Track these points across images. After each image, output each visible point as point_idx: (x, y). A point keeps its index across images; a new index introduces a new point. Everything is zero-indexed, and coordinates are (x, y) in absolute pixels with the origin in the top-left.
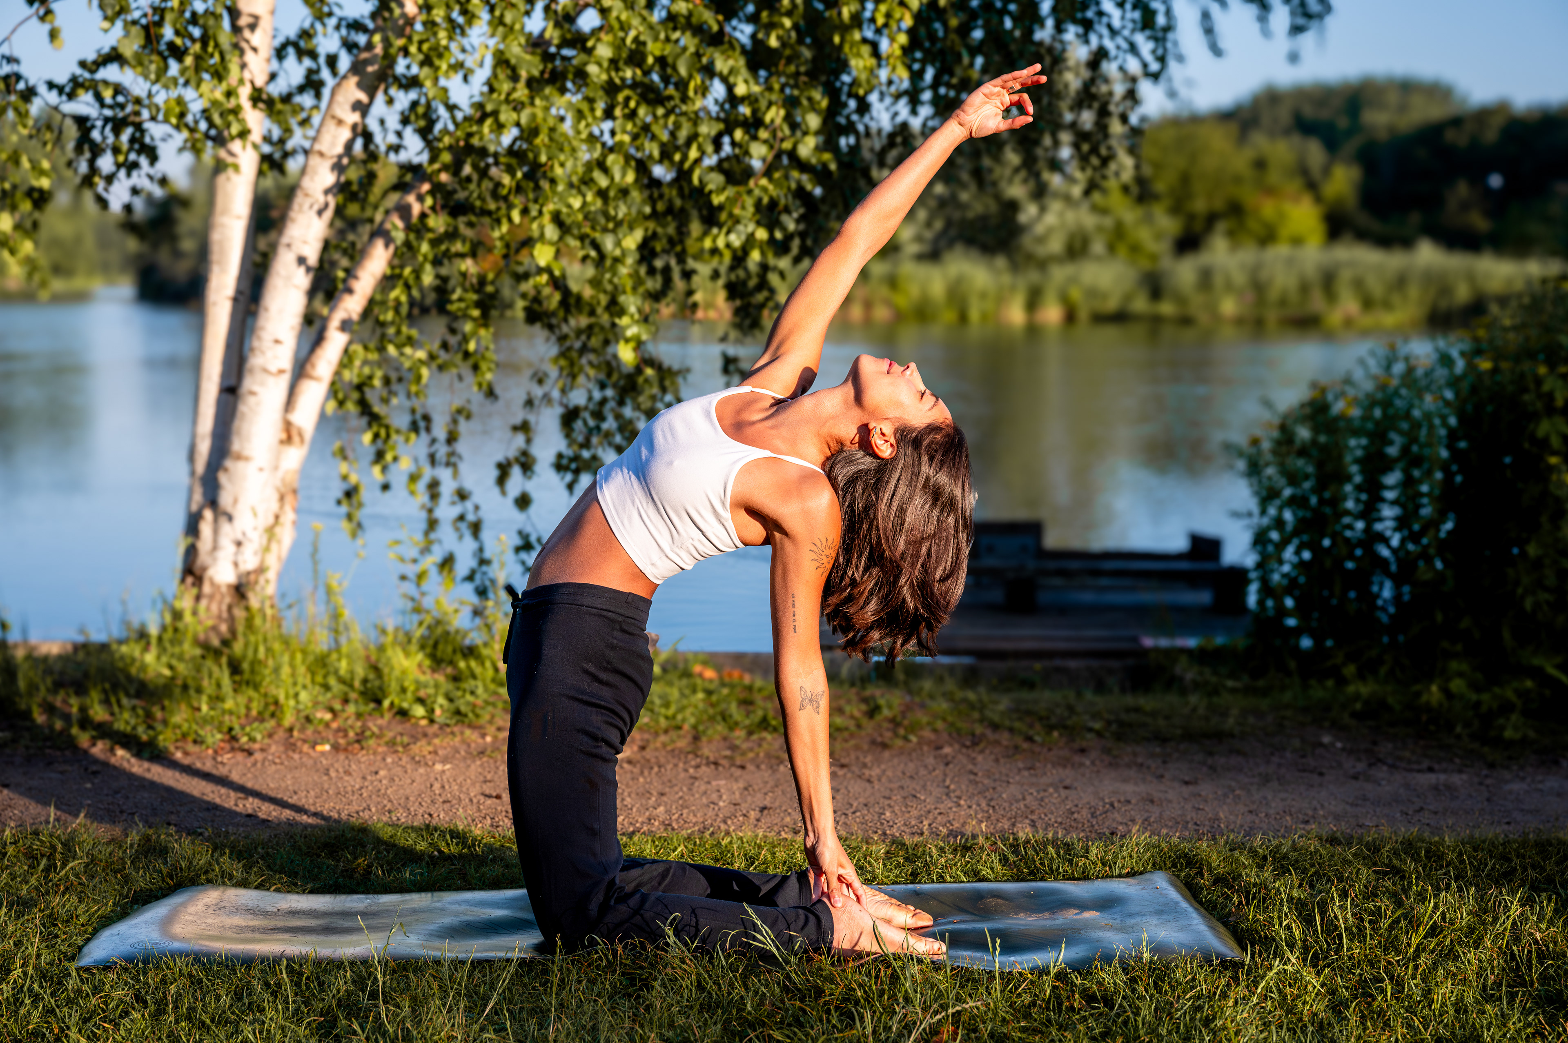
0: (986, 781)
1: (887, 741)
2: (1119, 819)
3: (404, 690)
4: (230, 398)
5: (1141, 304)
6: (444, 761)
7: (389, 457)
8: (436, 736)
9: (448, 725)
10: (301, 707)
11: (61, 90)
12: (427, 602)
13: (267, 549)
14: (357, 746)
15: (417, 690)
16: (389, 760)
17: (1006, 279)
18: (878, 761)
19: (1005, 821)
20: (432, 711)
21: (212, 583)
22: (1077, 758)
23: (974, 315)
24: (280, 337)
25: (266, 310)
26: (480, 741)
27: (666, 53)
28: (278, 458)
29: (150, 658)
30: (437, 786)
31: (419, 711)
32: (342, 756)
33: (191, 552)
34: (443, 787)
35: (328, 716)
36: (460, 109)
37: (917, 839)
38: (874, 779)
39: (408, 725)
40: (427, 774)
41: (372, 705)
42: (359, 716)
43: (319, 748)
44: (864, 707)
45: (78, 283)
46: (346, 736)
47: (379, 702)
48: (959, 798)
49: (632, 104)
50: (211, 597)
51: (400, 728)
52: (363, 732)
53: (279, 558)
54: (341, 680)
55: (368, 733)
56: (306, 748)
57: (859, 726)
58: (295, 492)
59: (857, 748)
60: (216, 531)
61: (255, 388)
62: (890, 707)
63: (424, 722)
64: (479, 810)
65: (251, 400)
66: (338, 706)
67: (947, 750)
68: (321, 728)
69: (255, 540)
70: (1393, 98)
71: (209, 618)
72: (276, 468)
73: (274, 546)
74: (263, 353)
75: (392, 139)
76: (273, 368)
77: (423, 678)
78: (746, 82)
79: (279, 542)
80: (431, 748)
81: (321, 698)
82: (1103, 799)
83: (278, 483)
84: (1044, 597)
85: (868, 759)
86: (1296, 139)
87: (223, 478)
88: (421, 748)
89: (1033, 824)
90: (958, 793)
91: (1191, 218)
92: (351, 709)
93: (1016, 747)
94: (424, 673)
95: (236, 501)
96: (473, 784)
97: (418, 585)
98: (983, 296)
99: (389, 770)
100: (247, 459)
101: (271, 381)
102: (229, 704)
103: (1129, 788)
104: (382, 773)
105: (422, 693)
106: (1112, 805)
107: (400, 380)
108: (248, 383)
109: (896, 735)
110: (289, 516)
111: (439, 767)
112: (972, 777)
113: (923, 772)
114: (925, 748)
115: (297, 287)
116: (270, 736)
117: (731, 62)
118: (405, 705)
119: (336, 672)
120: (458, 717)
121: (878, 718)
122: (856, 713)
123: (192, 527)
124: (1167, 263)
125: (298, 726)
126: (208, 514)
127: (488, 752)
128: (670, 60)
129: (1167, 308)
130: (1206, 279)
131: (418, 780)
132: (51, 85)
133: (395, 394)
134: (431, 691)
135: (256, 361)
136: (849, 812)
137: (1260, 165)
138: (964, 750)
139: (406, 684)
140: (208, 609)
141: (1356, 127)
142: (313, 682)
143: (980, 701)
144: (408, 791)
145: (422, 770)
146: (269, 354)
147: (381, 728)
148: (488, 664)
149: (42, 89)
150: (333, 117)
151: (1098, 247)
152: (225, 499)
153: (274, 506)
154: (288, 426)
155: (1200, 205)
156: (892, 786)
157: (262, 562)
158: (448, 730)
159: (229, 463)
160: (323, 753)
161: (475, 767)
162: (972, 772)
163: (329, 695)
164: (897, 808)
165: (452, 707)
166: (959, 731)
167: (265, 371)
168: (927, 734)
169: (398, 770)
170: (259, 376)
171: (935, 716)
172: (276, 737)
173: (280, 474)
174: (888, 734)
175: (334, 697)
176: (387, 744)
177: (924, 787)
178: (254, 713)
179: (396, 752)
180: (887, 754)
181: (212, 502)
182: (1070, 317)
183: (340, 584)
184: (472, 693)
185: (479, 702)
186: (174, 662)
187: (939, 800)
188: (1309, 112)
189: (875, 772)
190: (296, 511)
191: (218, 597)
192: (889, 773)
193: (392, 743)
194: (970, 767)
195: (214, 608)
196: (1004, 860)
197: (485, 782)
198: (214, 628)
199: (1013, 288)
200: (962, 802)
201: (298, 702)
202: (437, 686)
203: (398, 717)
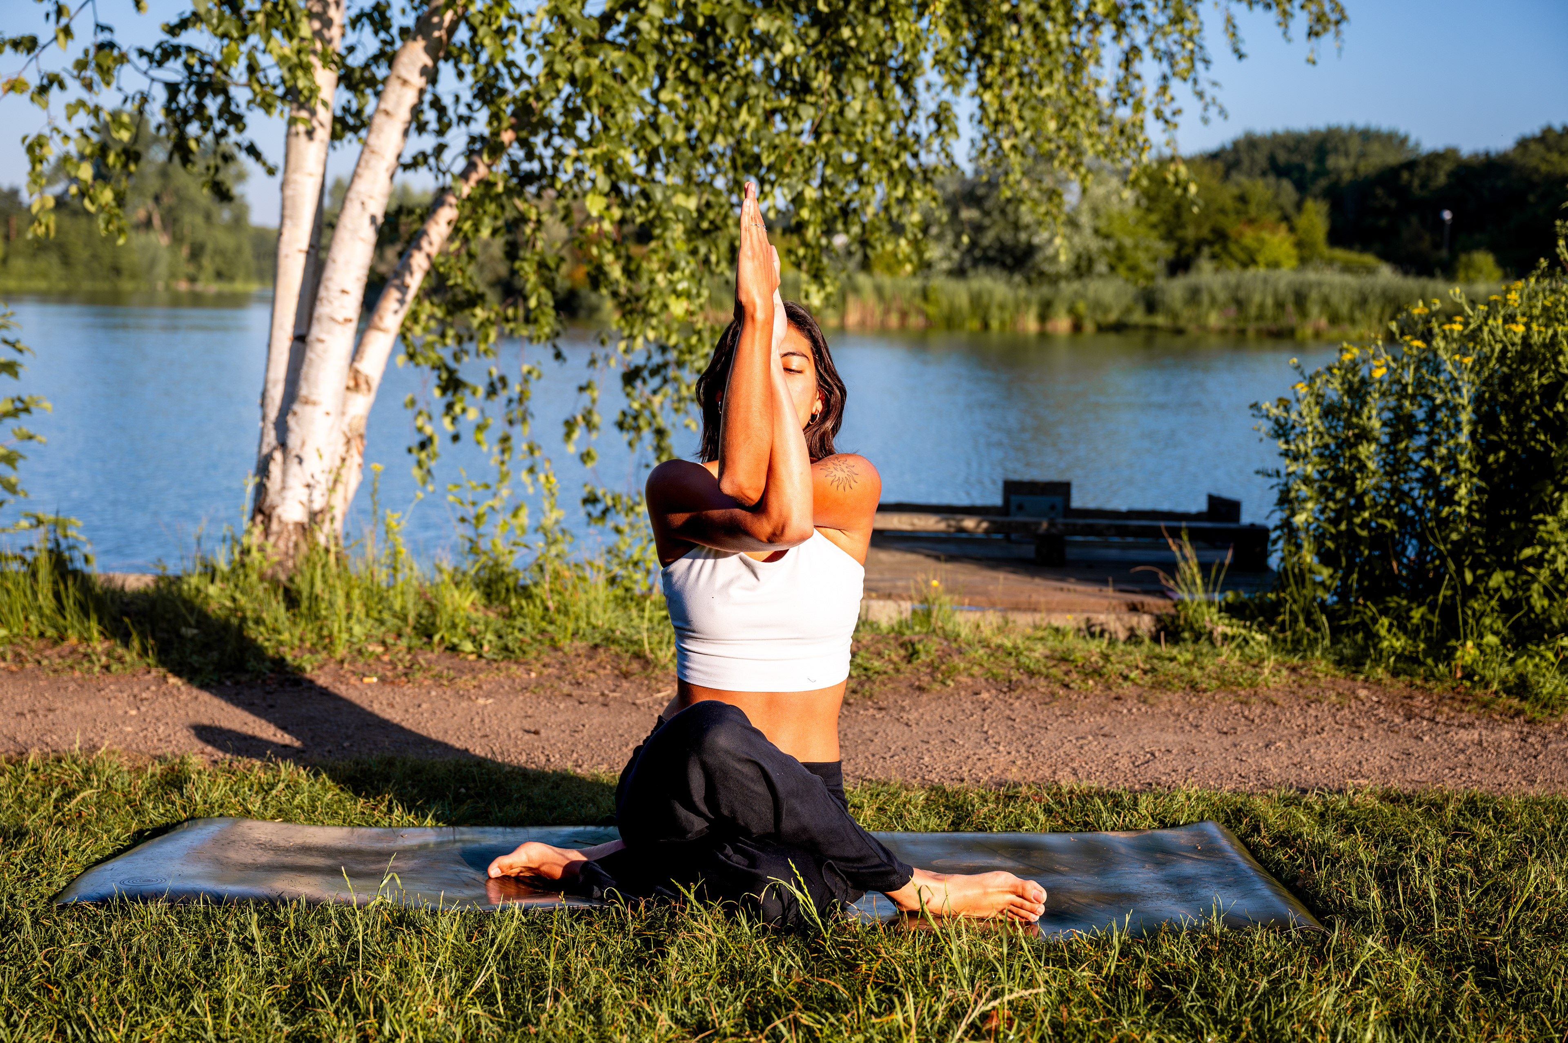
0: (1024, 728)
1: (924, 685)
2: (1162, 769)
3: (454, 626)
4: (300, 345)
5: (1138, 316)
6: (488, 696)
7: (458, 409)
8: (481, 670)
9: (495, 661)
10: (355, 640)
11: (150, 56)
12: (484, 544)
13: (332, 490)
14: (404, 679)
15: (467, 625)
16: (433, 693)
17: (1023, 292)
18: (916, 705)
19: (1045, 768)
20: (481, 646)
21: (280, 521)
22: (1114, 706)
23: (995, 324)
24: (347, 288)
25: (334, 261)
26: (525, 676)
27: (715, 13)
28: (344, 403)
29: (212, 590)
30: (477, 720)
31: (468, 646)
32: (388, 689)
33: (261, 490)
34: (483, 721)
35: (380, 649)
36: (518, 67)
37: (957, 786)
38: (912, 723)
39: (456, 660)
40: (469, 709)
41: (425, 639)
42: (409, 649)
43: (366, 680)
44: (902, 652)
45: (239, 286)
46: (395, 668)
47: (430, 637)
48: (998, 743)
49: (684, 66)
50: (279, 534)
51: (448, 663)
52: (411, 667)
53: (345, 499)
54: (395, 615)
55: (416, 667)
56: (353, 680)
57: (897, 671)
58: (361, 436)
59: (895, 691)
60: (284, 473)
61: (322, 336)
62: (927, 653)
63: (472, 657)
64: (516, 745)
65: (319, 347)
66: (390, 640)
67: (985, 695)
68: (371, 661)
69: (323, 481)
70: (1355, 146)
71: (277, 554)
72: (343, 414)
73: (340, 488)
74: (330, 302)
75: (463, 110)
76: (340, 318)
77: (474, 615)
78: (793, 41)
79: (346, 485)
80: (475, 683)
81: (374, 632)
82: (1142, 748)
83: (345, 428)
84: (1071, 553)
85: (906, 703)
86: (1271, 179)
87: (291, 421)
88: (465, 681)
89: (1075, 772)
90: (996, 739)
91: (1182, 243)
92: (403, 643)
93: (1053, 694)
94: (476, 610)
95: (303, 444)
96: (514, 719)
97: (476, 528)
98: (1002, 307)
99: (432, 703)
100: (314, 403)
101: (338, 329)
102: (285, 636)
103: (1169, 737)
104: (424, 706)
105: (472, 629)
106: (1153, 754)
107: (471, 338)
108: (316, 331)
109: (934, 680)
110: (355, 459)
111: (481, 701)
112: (1010, 723)
113: (960, 716)
114: (963, 693)
115: (362, 240)
116: (321, 667)
117: (778, 23)
118: (455, 640)
119: (390, 608)
120: (505, 653)
121: (916, 663)
122: (895, 659)
123: (263, 469)
124: (1161, 281)
125: (349, 659)
126: (278, 455)
127: (532, 688)
128: (719, 20)
129: (1160, 320)
130: (1194, 295)
131: (459, 714)
132: (142, 53)
133: (467, 352)
134: (481, 627)
135: (322, 310)
136: (887, 756)
137: (1243, 199)
138: (1001, 696)
139: (457, 620)
140: (275, 545)
141: (1321, 171)
142: (368, 615)
143: (1016, 647)
144: (448, 725)
145: (464, 704)
146: (336, 304)
147: (429, 662)
148: (538, 602)
149: (133, 56)
150: (399, 77)
151: (1101, 267)
152: (293, 441)
153: (341, 450)
154: (355, 374)
155: (1190, 233)
156: (929, 730)
157: (328, 503)
158: (495, 665)
159: (296, 407)
160: (369, 685)
161: (518, 702)
162: (1009, 718)
163: (383, 629)
164: (935, 753)
165: (500, 643)
166: (995, 677)
167: (333, 319)
168: (964, 679)
169: (441, 704)
170: (326, 324)
171: (973, 662)
172: (326, 669)
173: (347, 419)
174: (927, 679)
175: (388, 631)
176: (434, 677)
177: (962, 731)
178: (308, 645)
179: (442, 685)
180: (924, 698)
181: (283, 445)
182: (1077, 327)
183: (399, 524)
184: (521, 630)
185: (528, 639)
186: (238, 595)
187: (978, 745)
188: (1282, 157)
189: (914, 715)
190: (363, 455)
191: (285, 534)
192: (927, 717)
193: (438, 677)
194: (1008, 712)
195: (281, 544)
196: (1048, 811)
197: (526, 717)
198: (280, 563)
199: (1027, 302)
200: (1001, 748)
201: (351, 635)
202: (487, 624)
203: (448, 652)
